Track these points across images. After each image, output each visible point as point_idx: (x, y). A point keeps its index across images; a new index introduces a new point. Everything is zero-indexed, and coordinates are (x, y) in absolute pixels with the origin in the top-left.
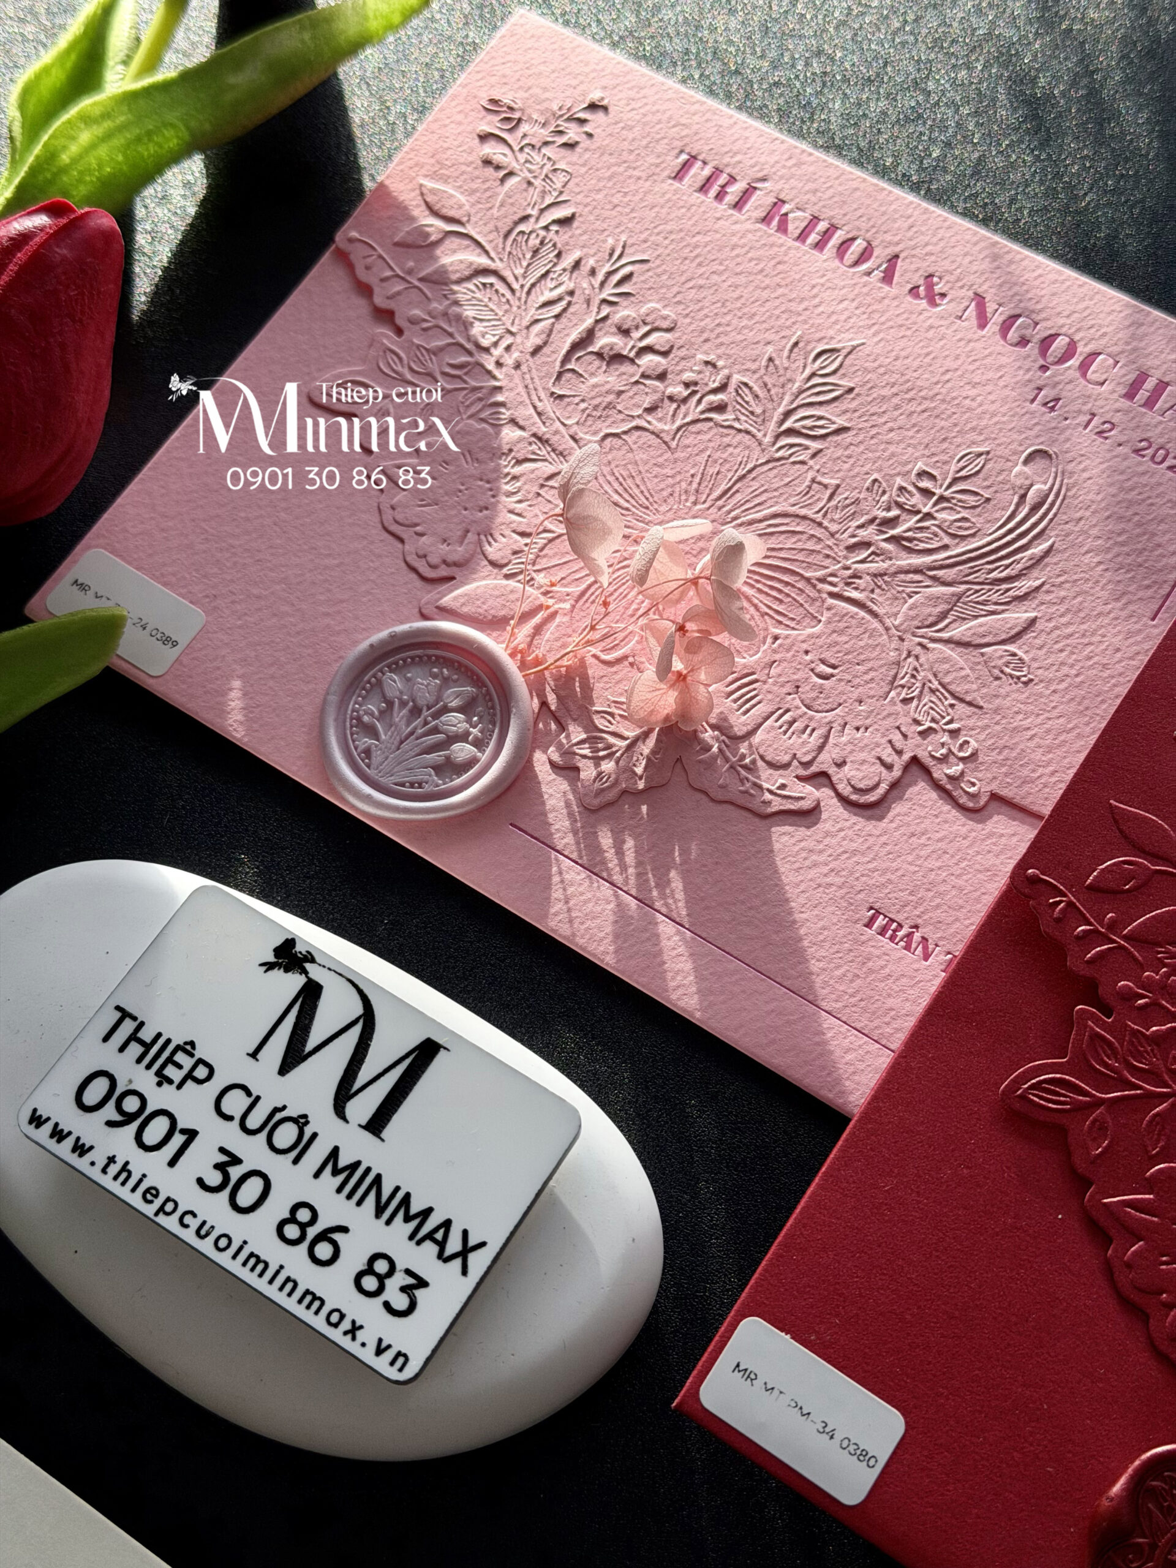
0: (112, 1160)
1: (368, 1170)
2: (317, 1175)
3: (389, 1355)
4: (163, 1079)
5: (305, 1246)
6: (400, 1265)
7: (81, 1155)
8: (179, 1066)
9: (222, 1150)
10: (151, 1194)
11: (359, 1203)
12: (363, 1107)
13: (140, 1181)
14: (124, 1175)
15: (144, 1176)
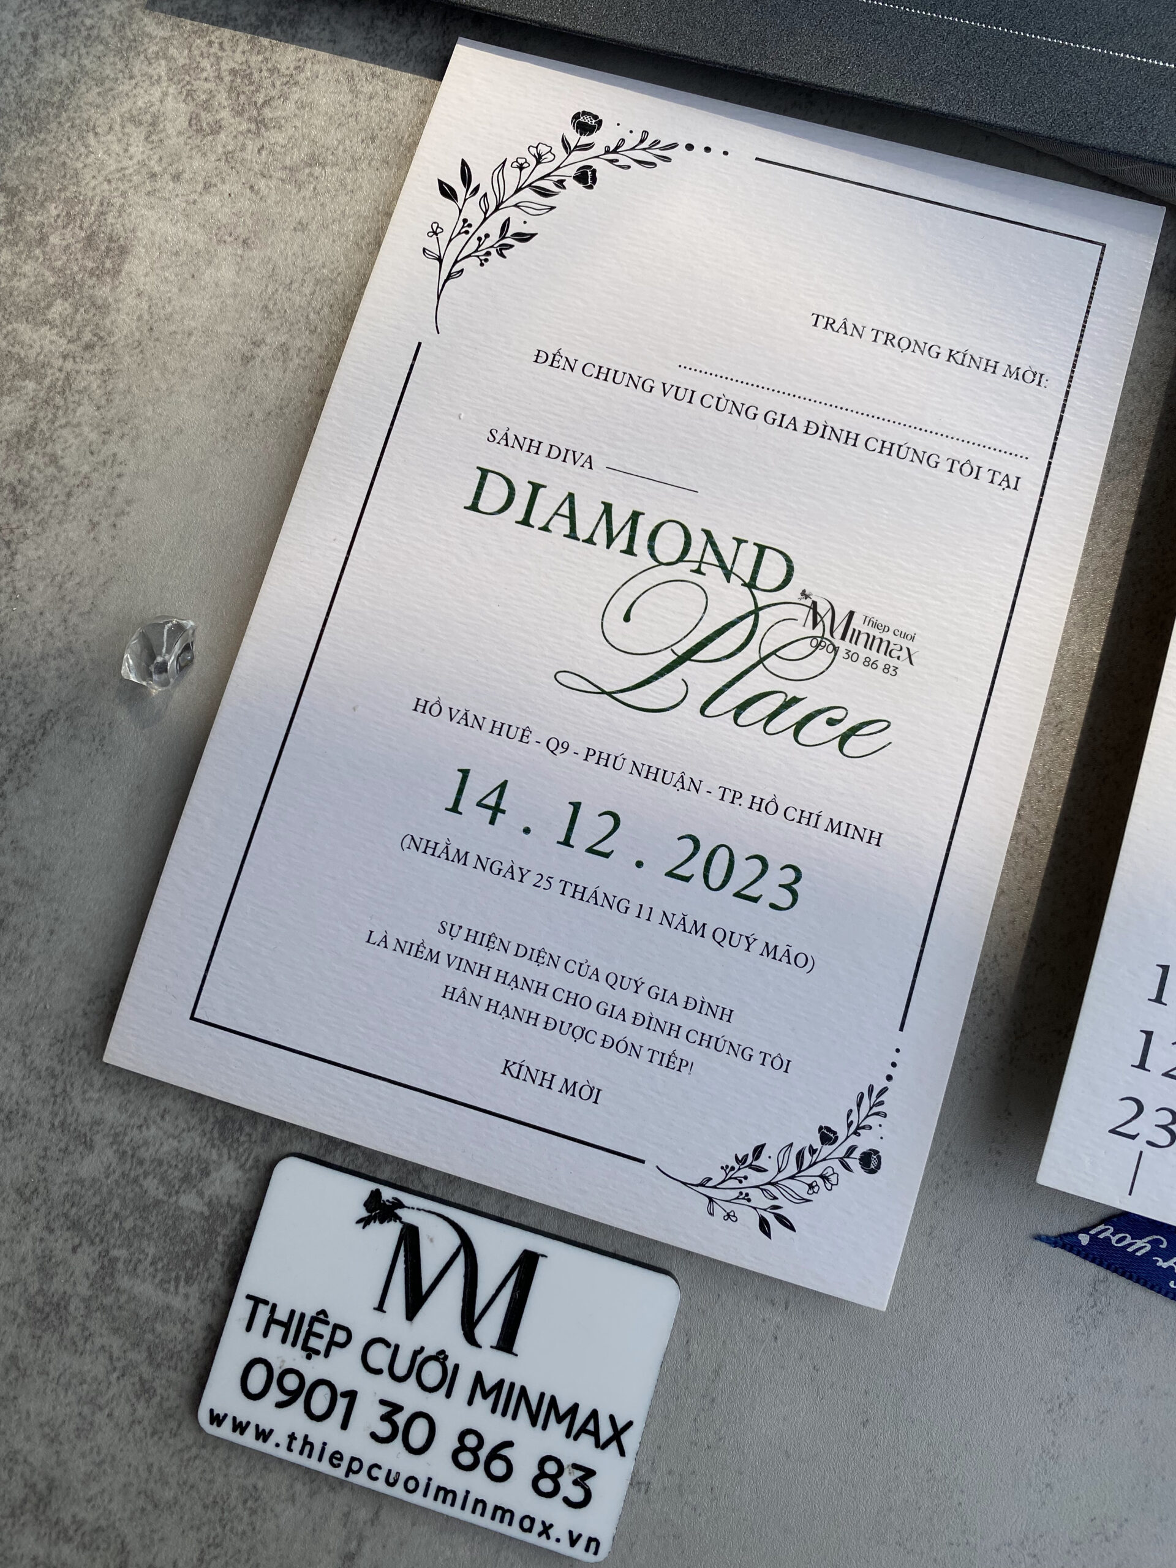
0: (292, 1437)
1: (512, 1385)
2: (470, 1402)
3: (582, 1543)
4: (310, 1352)
5: (481, 1467)
6: (566, 1463)
7: (265, 1441)
8: (320, 1336)
9: (383, 1402)
10: (336, 1458)
11: (514, 1417)
12: (489, 1329)
13: (323, 1450)
14: (308, 1448)
15: (325, 1444)
